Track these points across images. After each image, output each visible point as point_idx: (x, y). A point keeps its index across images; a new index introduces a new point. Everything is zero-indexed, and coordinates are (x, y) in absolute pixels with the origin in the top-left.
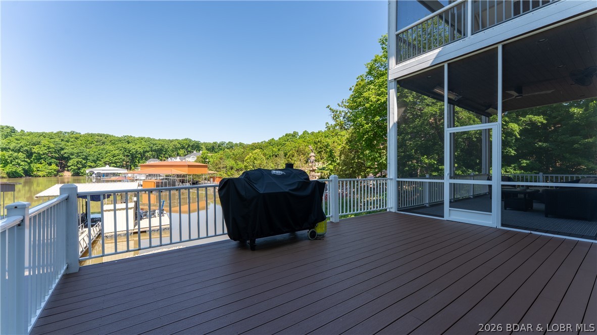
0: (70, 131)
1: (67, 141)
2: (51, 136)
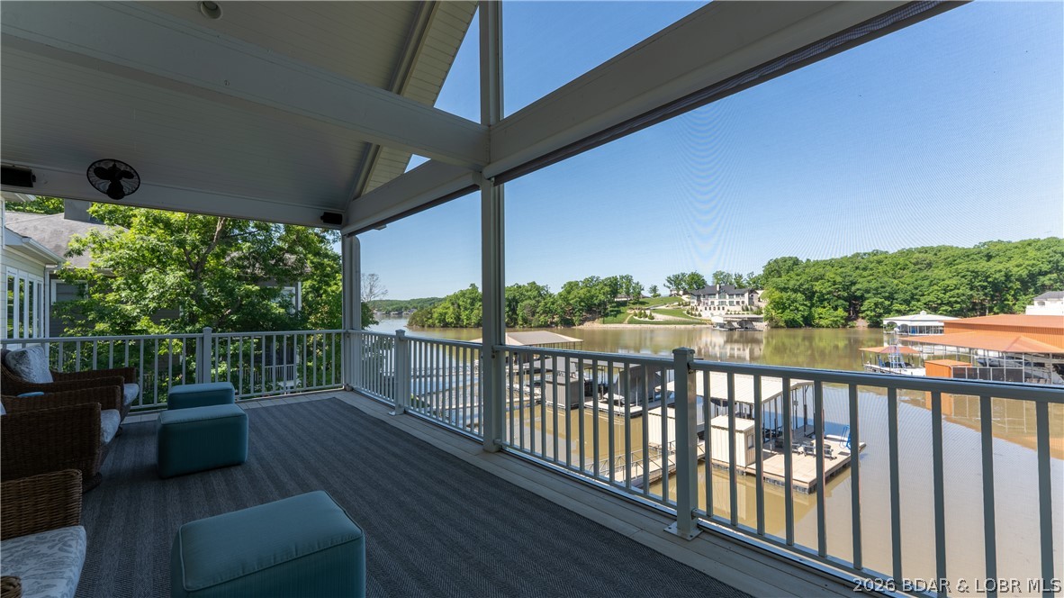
0: (870, 251)
1: (865, 269)
2: (841, 263)
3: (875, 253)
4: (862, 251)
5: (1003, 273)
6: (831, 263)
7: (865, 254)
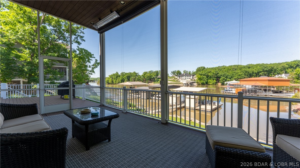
1: (221, 70)
2: (215, 68)
3: (223, 66)
4: (220, 66)
5: (252, 72)
6: (213, 68)
7: (221, 66)
